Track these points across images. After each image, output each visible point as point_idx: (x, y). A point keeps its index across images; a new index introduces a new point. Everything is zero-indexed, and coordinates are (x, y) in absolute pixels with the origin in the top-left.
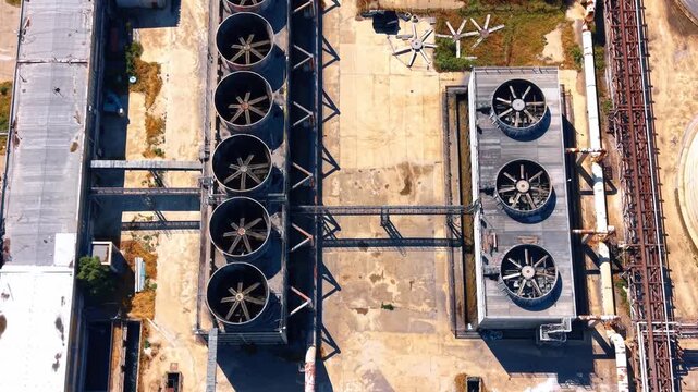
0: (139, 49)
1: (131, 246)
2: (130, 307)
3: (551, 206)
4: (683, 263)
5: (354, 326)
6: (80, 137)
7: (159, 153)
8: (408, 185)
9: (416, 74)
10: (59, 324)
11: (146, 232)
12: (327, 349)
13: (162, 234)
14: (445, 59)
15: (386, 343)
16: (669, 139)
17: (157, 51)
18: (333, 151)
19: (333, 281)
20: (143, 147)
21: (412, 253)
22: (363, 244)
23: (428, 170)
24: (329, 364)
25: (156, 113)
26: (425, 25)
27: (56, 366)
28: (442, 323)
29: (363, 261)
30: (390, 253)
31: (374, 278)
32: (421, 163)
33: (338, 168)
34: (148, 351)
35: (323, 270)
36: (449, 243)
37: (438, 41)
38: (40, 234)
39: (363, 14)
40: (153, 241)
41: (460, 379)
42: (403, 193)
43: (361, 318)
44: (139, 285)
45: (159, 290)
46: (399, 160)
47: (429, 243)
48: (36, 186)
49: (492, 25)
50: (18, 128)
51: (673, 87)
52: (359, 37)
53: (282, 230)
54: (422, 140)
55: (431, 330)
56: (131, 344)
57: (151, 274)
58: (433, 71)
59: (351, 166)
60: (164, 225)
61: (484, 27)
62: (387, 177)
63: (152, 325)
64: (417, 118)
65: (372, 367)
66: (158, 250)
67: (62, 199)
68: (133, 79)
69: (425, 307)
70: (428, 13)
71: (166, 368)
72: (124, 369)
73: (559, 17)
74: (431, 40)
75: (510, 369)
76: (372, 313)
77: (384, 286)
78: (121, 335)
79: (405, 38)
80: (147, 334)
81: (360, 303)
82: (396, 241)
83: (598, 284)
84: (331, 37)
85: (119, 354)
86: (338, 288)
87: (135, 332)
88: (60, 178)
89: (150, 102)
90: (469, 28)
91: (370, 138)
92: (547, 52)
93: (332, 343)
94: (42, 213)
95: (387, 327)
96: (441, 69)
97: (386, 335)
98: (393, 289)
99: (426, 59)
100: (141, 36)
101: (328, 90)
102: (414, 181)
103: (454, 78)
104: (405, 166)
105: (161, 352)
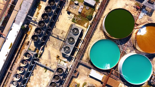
0: (40, 3)
1: (30, 26)
2: (27, 32)
3: (73, 43)
4: (86, 54)
5: (49, 45)
6: (27, 12)
7: (37, 17)
8: (62, 33)
9: (69, 21)
10: (17, 32)
11: (32, 25)
12: (45, 46)
13: (34, 26)
14: (73, 20)
15: (52, 49)
16: (92, 41)
17: (42, 4)
18: (56, 25)
19: (49, 40)
20: (36, 15)
21: (59, 40)
22: (54, 37)
23: (65, 32)
24: (45, 48)
25: (39, 12)
26: (73, 15)
27: (15, 36)
28: (58, 49)
29: (53, 39)
30: (57, 39)
31: (54, 41)
32: (65, 31)
33: (56, 27)
34: (27, 38)
35: (49, 38)
36: (64, 41)
37: (74, 18)
38: (19, 21)
39: (67, 11)
40: (33, 26)
41: (57, 55)
42: (61, 33)
43: (50, 45)
44: (29, 30)
45: (31, 32)
46: (63, 30)
47: (61, 40)
48: (20, 15)
49: (80, 19)
50: (21, 8)
51: (96, 35)
52: (65, 13)
53: (44, 33)
54: (66, 29)
55: (57, 49)
56: (26, 36)
57: (31, 30)
58: (71, 21)
59: (57, 28)
60: (34, 25)
61: (79, 19)
62: (60, 31)
63: (29, 35)
64: (67, 26)
65: (49, 50)
66: (33, 28)
67: (22, 18)
68: (38, 7)
69: (57, 47)
70: (74, 14)
71: (28, 40)
72: (24, 38)
73: (88, 21)
74: (73, 18)
75: (63, 57)
76: (52, 45)
77: (54, 42)
78: (25, 35)
79: (70, 16)
80: (28, 36)
81: (51, 43)
82: (58, 38)
83: (76, 52)
84: (62, 11)
85: (24, 37)
86: (50, 41)
87: (27, 35)
88: (23, 16)
89: (39, 10)
90: (78, 18)
91: (60, 26)
92: (85, 25)
93: (46, 46)
94: (20, 19)
95: (53, 47)
96: (72, 21)
97: (52, 47)
98: (55, 43)
99: (71, 19)
100: (41, 2)
101: (59, 18)
102: (63, 33)
103: (73, 23)
104: (63, 31)
105: (29, 39)
